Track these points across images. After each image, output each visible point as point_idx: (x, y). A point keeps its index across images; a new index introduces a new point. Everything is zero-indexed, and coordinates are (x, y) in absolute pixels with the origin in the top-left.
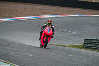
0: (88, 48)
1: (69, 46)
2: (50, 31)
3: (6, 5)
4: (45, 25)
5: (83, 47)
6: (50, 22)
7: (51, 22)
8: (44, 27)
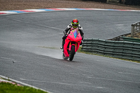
0: (87, 51)
2: (77, 36)
4: (69, 27)
5: (82, 50)
7: (77, 22)
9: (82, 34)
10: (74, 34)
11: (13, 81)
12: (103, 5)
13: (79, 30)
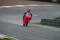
0: (43, 24)
1: (33, 23)
4: (26, 12)
5: (41, 23)
7: (30, 10)
10: (28, 15)
11: (10, 37)
12: (50, 3)
13: (30, 13)
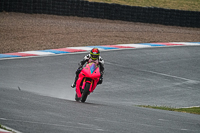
2: (94, 71)
3: (44, 21)
6: (95, 53)
7: (98, 52)
8: (83, 63)
9: (102, 69)
10: (90, 67)
